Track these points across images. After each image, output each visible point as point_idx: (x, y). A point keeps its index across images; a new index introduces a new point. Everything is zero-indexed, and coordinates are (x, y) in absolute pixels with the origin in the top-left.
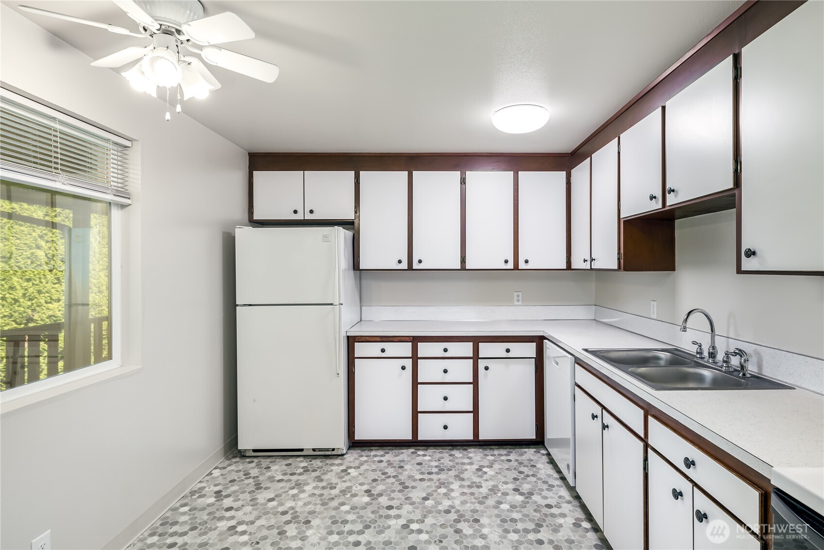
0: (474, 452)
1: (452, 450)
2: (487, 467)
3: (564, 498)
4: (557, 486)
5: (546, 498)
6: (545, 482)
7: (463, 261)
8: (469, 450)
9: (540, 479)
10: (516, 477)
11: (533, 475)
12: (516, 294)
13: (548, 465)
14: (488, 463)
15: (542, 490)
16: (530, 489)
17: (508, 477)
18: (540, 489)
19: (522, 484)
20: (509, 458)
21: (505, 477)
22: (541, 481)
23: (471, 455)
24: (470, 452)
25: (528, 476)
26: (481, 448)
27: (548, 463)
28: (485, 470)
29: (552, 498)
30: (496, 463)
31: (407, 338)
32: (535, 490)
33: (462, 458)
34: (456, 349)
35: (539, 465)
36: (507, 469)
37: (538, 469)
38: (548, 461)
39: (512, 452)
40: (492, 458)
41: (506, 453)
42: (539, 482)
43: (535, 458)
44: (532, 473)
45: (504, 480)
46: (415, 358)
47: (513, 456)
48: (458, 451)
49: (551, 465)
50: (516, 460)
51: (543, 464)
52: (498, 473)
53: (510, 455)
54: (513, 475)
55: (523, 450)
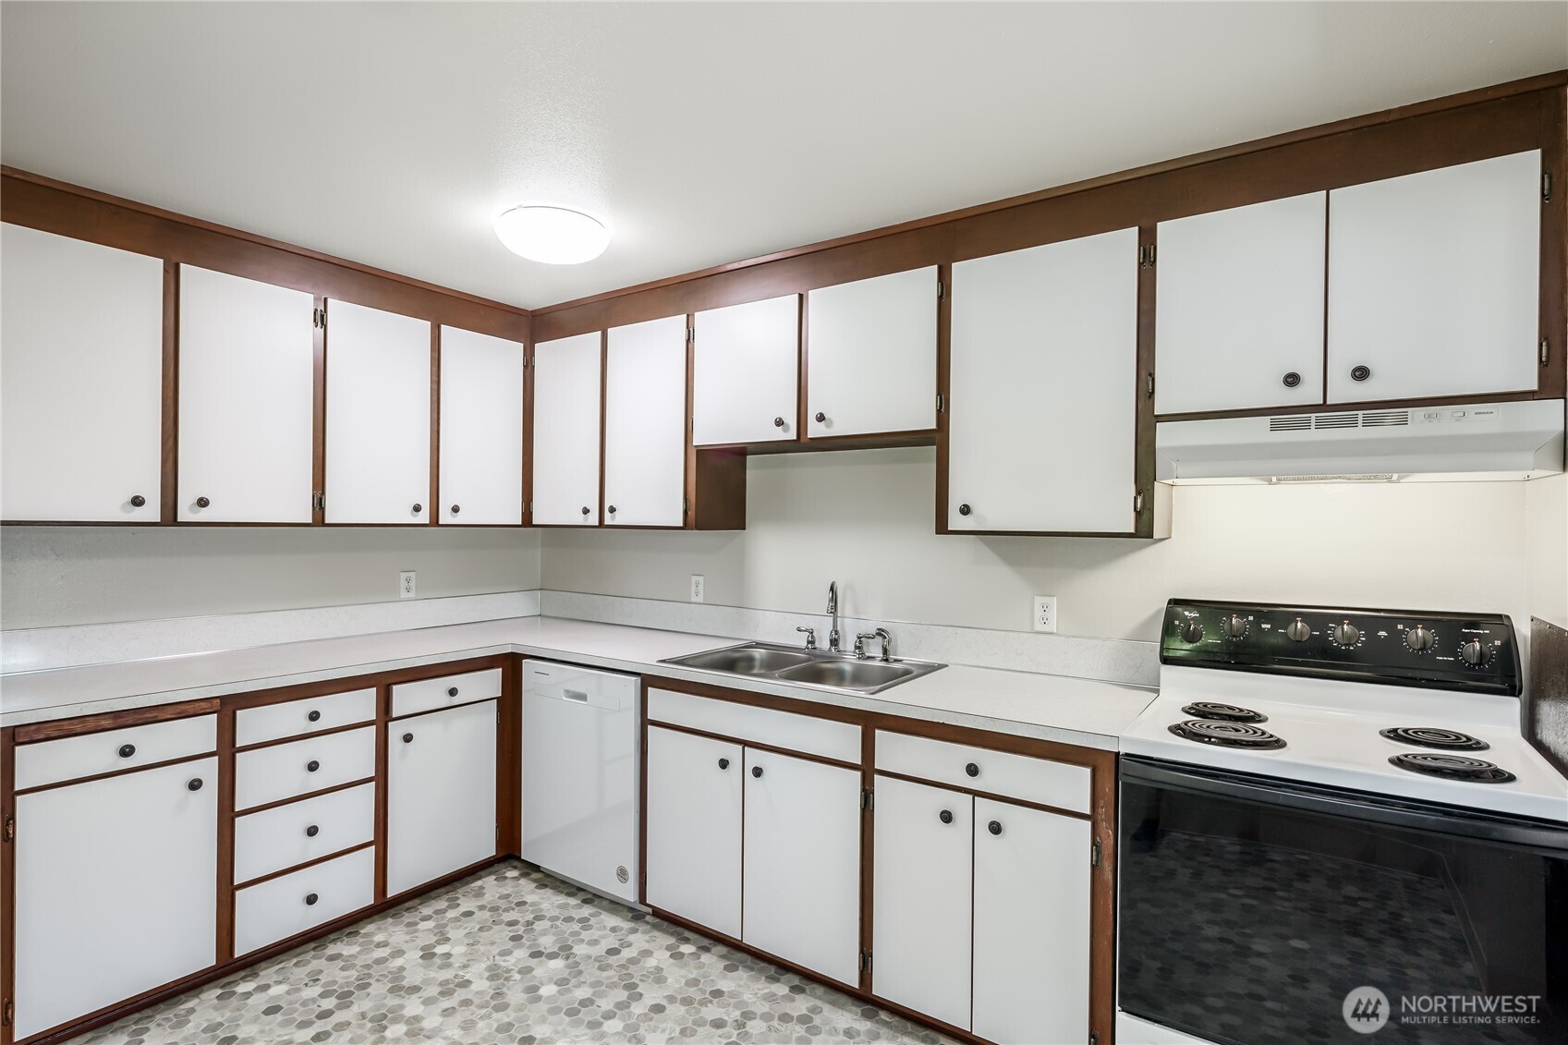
0: (379, 929)
1: (324, 946)
2: (438, 943)
3: (622, 929)
4: (592, 915)
5: (594, 942)
6: (568, 919)
7: (319, 505)
8: (362, 931)
9: (554, 919)
10: (512, 934)
11: (538, 918)
12: (404, 576)
13: (542, 891)
14: (432, 936)
15: (577, 934)
16: (556, 941)
17: (498, 941)
18: (571, 932)
19: (535, 940)
20: (462, 909)
21: (493, 943)
22: (560, 921)
23: (379, 938)
24: (372, 934)
25: (529, 923)
26: (386, 917)
27: (536, 887)
28: (440, 950)
29: (604, 937)
30: (448, 929)
31: (203, 705)
32: (567, 940)
33: (365, 951)
34: (335, 709)
35: (530, 898)
36: (481, 929)
37: (533, 904)
38: (535, 885)
39: (458, 898)
40: (430, 924)
41: (446, 904)
42: (558, 923)
43: (508, 888)
44: (532, 916)
45: (495, 950)
46: (227, 751)
47: (466, 904)
48: (339, 943)
49: (548, 889)
50: (482, 908)
51: (533, 893)
52: (473, 945)
53: (459, 905)
54: (503, 934)
55: (473, 885)
